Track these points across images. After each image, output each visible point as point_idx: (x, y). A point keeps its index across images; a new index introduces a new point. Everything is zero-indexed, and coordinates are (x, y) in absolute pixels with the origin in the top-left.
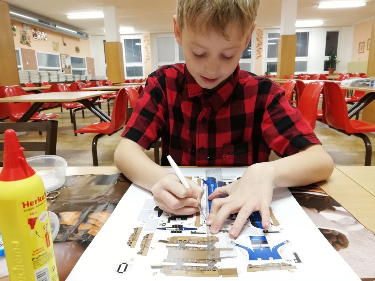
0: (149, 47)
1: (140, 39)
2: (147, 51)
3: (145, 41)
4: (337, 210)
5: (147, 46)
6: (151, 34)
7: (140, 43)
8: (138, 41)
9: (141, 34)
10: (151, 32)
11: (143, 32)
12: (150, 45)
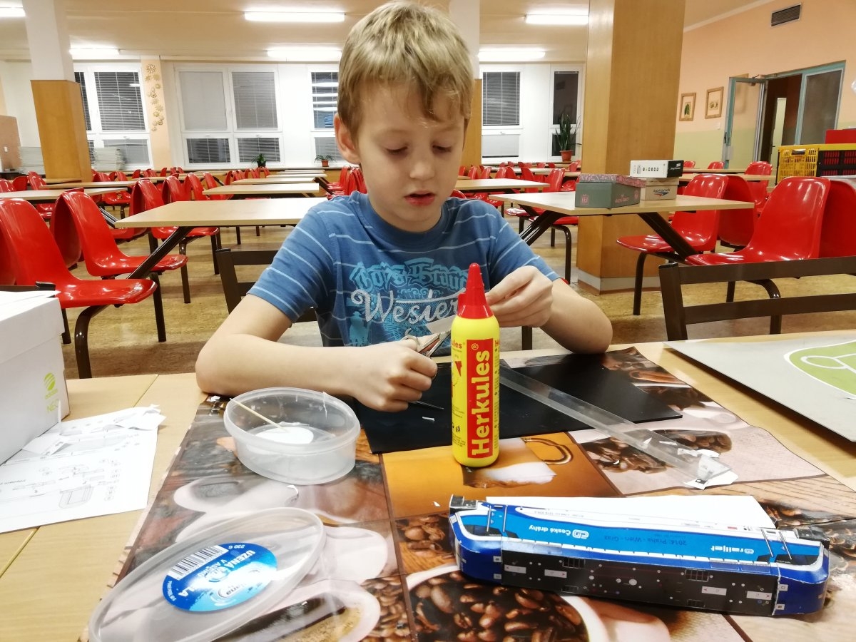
0: (160, 93)
1: (136, 74)
2: (155, 102)
3: (148, 78)
4: (708, 407)
5: (154, 91)
6: (164, 62)
7: (137, 81)
8: (133, 77)
9: (138, 61)
10: (163, 58)
11: (144, 58)
12: (162, 89)
